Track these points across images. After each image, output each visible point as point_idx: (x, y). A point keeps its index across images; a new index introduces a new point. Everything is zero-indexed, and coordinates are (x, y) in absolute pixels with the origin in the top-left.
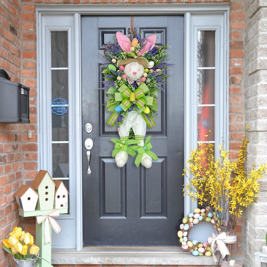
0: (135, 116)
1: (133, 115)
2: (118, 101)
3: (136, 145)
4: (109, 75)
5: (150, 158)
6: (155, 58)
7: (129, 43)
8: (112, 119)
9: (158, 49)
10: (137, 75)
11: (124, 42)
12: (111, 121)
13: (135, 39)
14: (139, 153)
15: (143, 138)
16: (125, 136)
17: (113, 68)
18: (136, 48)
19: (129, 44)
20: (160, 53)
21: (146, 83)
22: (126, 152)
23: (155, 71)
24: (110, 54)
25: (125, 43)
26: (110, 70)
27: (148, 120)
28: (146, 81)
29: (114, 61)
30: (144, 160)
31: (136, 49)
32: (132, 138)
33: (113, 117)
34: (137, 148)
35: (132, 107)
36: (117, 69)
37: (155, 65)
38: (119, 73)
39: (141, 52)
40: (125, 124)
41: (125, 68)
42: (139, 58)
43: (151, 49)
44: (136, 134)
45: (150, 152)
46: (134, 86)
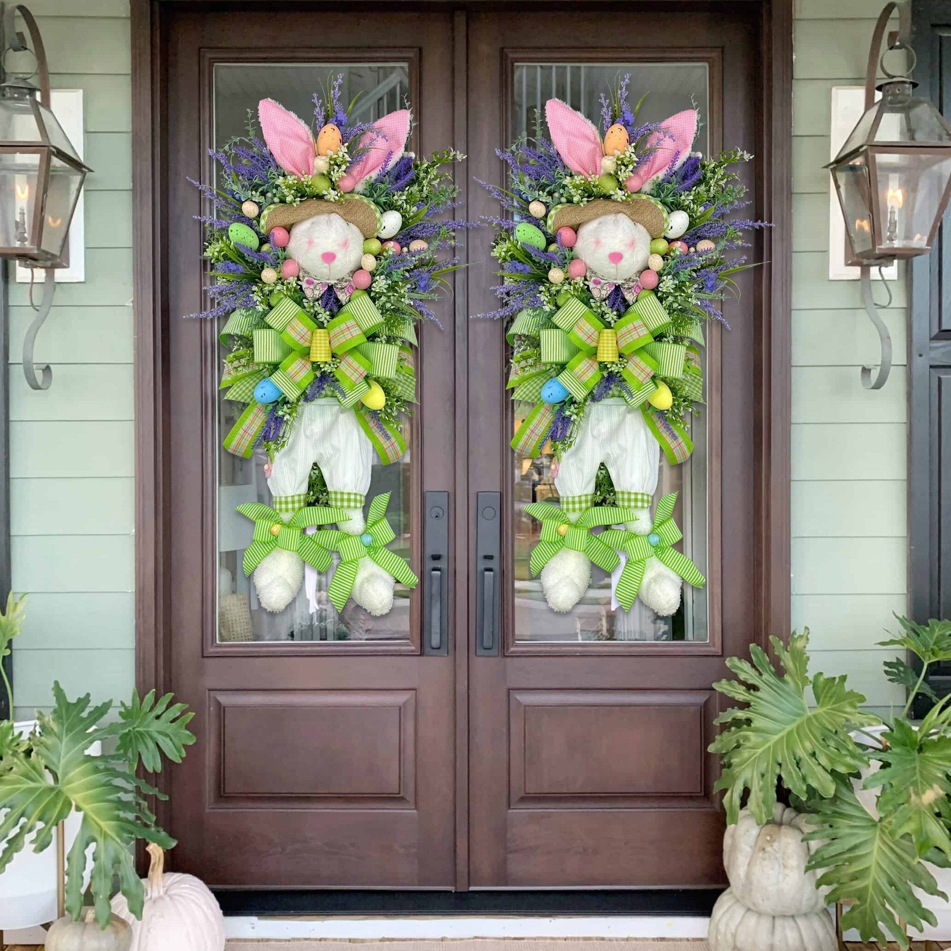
0: (328, 419)
1: (322, 414)
2: (265, 364)
3: (334, 526)
4: (233, 262)
5: (386, 576)
6: (404, 197)
7: (308, 142)
8: (241, 432)
9: (416, 167)
10: (336, 263)
11: (286, 139)
12: (238, 437)
13: (330, 127)
14: (346, 557)
15: (361, 502)
16: (290, 492)
17: (245, 235)
18: (335, 160)
19: (305, 146)
20: (424, 179)
21: (372, 294)
22: (295, 556)
23: (405, 249)
24: (236, 184)
25: (293, 142)
26: (236, 244)
27: (378, 435)
28: (370, 287)
29: (249, 209)
30: (362, 584)
31: (335, 164)
32: (317, 501)
33: (248, 421)
34: (338, 541)
35: (317, 384)
36: (260, 239)
37: (404, 225)
38: (271, 257)
39: (354, 178)
40: (291, 449)
41: (292, 238)
42: (346, 200)
43: (392, 163)
44: (333, 486)
45: (385, 554)
46: (327, 304)
